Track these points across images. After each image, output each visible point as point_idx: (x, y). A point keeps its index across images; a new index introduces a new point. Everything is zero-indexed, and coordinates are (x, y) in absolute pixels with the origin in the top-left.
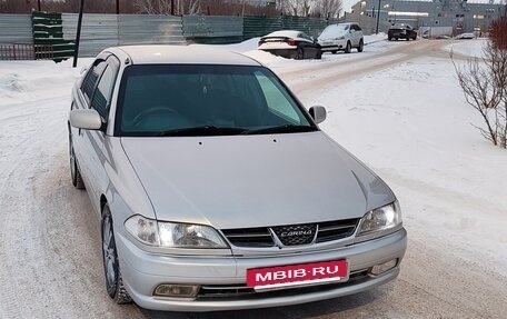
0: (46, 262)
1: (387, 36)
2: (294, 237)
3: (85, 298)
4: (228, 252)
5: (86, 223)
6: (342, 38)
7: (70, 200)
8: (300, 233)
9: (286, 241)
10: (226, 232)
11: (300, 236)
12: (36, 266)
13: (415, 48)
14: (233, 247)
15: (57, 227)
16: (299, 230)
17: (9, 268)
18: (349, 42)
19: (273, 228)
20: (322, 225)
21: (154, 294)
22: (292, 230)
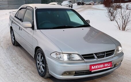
0: (16, 67)
1: (77, 4)
2: (100, 56)
3: (33, 77)
4: (83, 61)
5: (22, 55)
6: (68, 4)
7: (14, 49)
8: (102, 55)
9: (98, 57)
10: (83, 55)
11: (102, 56)
12: (14, 69)
13: (85, 7)
14: (85, 60)
15: (14, 57)
16: (101, 54)
17: (6, 70)
18: (69, 5)
19: (94, 54)
20: (107, 52)
21: (62, 75)
22: (99, 54)
